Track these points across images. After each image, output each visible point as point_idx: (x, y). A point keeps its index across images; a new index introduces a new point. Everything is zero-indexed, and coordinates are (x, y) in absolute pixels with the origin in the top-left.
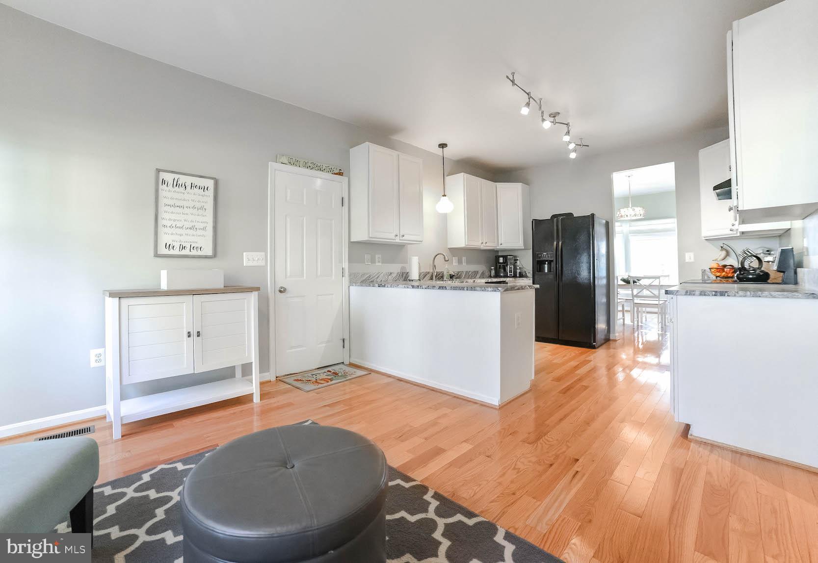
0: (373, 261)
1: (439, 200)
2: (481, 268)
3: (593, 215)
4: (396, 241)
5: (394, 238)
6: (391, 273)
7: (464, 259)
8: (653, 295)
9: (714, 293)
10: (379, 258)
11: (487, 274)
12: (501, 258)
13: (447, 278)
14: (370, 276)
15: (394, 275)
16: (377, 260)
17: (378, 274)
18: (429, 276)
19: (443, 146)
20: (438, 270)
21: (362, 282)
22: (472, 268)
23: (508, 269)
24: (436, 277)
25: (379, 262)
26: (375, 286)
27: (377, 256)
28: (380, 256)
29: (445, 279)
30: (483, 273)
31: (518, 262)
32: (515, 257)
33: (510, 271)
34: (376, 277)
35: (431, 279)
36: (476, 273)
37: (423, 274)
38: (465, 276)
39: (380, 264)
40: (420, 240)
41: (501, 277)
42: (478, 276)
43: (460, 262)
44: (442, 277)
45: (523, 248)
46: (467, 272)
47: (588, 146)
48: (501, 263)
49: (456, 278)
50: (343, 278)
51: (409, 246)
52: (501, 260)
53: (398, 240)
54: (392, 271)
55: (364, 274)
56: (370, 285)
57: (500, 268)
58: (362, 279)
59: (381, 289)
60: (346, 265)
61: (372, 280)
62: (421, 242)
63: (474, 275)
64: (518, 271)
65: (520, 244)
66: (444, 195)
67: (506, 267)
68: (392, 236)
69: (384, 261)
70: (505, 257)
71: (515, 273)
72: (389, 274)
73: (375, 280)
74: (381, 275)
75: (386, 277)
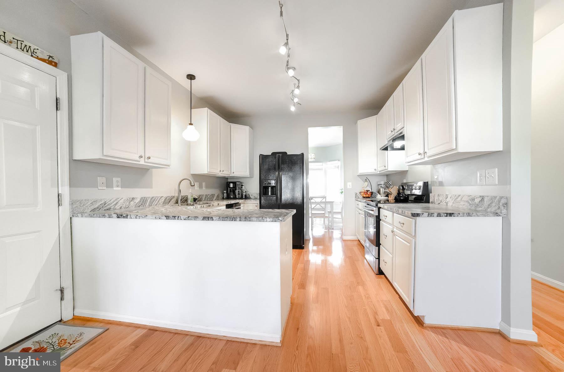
0: (109, 185)
1: (186, 128)
2: (216, 192)
3: (303, 154)
4: (140, 163)
5: (138, 159)
6: (133, 199)
7: (204, 184)
8: (322, 208)
9: (446, 215)
10: (117, 181)
11: (221, 196)
12: (231, 184)
13: (191, 202)
14: (104, 203)
15: (137, 201)
16: (115, 183)
17: (116, 200)
18: (174, 200)
19: (191, 77)
20: (183, 194)
21: (93, 211)
22: (210, 192)
23: (237, 192)
24: (181, 200)
25: (118, 186)
26: (112, 217)
27: (115, 180)
28: (119, 179)
29: (189, 202)
30: (218, 196)
31: (243, 187)
32: (242, 183)
33: (239, 194)
34: (115, 203)
35: (177, 202)
36: (213, 195)
37: (168, 198)
38: (205, 199)
39: (120, 189)
40: (168, 164)
41: (231, 199)
42: (215, 198)
43: (201, 187)
44: (186, 200)
45: (249, 176)
46: (206, 195)
47: (301, 104)
48: (231, 188)
49: (198, 201)
50: (60, 207)
51: (154, 170)
52: (231, 185)
53: (142, 162)
54: (134, 197)
55: (96, 201)
56: (104, 216)
57: (230, 191)
58: (93, 207)
59: (122, 220)
60: (65, 191)
61: (108, 207)
62: (169, 166)
63: (210, 198)
64: (244, 194)
65: (247, 173)
66: (191, 124)
67: (236, 191)
68: (136, 157)
69: (124, 185)
70: (234, 183)
71: (242, 195)
72: (131, 199)
73: (112, 208)
74: (120, 202)
75: (128, 204)
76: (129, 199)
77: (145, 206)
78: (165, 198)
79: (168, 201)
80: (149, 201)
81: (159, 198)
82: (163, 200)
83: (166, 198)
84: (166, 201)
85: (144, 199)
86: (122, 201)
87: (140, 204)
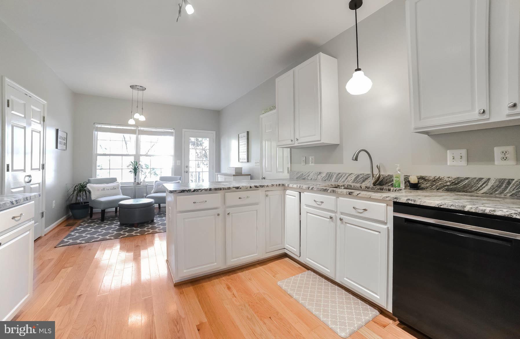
0: (306, 162)
6: (320, 173)
10: (312, 159)
14: (302, 174)
15: (324, 175)
16: (310, 161)
21: (297, 178)
25: (312, 163)
28: (313, 157)
34: (308, 174)
37: (361, 176)
39: (313, 164)
50: (288, 174)
55: (298, 173)
60: (289, 165)
66: (358, 69)
69: (316, 162)
72: (318, 173)
73: (306, 178)
74: (311, 174)
75: (316, 177)
76: (317, 173)
77: (330, 181)
78: (356, 176)
79: (361, 180)
80: (335, 176)
81: (348, 175)
82: (353, 178)
83: (358, 176)
84: (358, 180)
85: (330, 175)
86: (312, 174)
87: (326, 179)
